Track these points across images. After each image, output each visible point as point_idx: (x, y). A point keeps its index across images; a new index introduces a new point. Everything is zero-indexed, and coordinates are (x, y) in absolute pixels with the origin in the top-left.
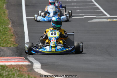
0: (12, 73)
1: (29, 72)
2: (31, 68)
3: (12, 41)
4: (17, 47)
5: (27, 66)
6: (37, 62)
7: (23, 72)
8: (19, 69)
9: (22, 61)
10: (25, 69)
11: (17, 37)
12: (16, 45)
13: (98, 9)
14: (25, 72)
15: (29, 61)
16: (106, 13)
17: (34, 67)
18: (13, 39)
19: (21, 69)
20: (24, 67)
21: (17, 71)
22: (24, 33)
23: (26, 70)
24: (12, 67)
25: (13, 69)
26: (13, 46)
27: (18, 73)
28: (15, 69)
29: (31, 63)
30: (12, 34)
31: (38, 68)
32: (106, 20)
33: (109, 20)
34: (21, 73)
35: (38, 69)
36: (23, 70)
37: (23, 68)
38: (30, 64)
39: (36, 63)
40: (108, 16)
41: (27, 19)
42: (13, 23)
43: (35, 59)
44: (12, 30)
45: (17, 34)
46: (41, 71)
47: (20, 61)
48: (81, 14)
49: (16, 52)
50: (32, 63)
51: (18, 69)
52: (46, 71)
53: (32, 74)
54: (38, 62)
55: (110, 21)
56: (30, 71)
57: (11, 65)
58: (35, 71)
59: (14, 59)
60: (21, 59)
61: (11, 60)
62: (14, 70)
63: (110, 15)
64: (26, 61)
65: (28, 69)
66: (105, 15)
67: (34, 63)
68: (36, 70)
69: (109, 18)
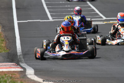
0: (4, 80)
1: (22, 79)
2: (24, 74)
3: (2, 46)
4: (8, 53)
5: (20, 73)
7: (16, 79)
8: (11, 75)
9: (14, 68)
10: (18, 75)
11: (7, 42)
12: (8, 51)
13: (93, 10)
14: (18, 79)
15: (22, 67)
16: (101, 15)
17: (27, 74)
18: (4, 44)
19: (13, 76)
20: (16, 73)
21: (9, 77)
24: (3, 74)
25: (4, 76)
26: (4, 52)
27: (10, 80)
28: (7, 75)
30: (3, 39)
31: (31, 75)
32: (102, 22)
33: (105, 23)
34: (13, 80)
36: (15, 76)
37: (15, 75)
38: (22, 70)
39: (29, 69)
40: (104, 18)
41: (18, 23)
42: (3, 27)
43: (28, 65)
44: (3, 35)
45: (7, 39)
46: (34, 77)
47: (12, 68)
49: (7, 58)
50: (25, 69)
51: (9, 76)
52: (39, 77)
53: (25, 81)
54: (31, 68)
55: (106, 24)
57: (3, 71)
58: (28, 78)
59: (5, 65)
60: (13, 65)
61: (2, 67)
62: (6, 77)
63: (106, 17)
64: (18, 68)
66: (101, 18)
67: (27, 69)
68: (29, 76)
69: (105, 20)
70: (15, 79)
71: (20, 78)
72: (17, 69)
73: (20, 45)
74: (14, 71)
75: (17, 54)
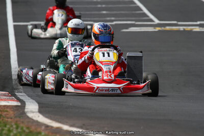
1: (18, 119)
2: (21, 111)
5: (15, 108)
6: (32, 100)
7: (8, 118)
9: (5, 100)
10: (11, 113)
13: (139, 9)
14: (11, 118)
15: (19, 100)
16: (152, 17)
17: (26, 110)
19: (4, 114)
20: (8, 110)
22: (8, 50)
23: (13, 115)
29: (21, 104)
31: (33, 112)
32: (153, 28)
33: (158, 29)
34: (3, 120)
35: (35, 114)
36: (7, 114)
37: (7, 111)
38: (19, 104)
39: (30, 102)
40: (157, 21)
41: (15, 26)
43: (29, 97)
46: (39, 116)
47: (2, 100)
48: (108, 19)
50: (23, 103)
52: (46, 117)
53: (23, 122)
54: (34, 101)
55: (159, 31)
56: (20, 118)
58: (28, 117)
60: (5, 95)
63: (160, 20)
64: (12, 100)
65: (16, 112)
66: (151, 20)
67: (27, 103)
68: (30, 115)
69: (158, 25)
70: (6, 119)
71: (15, 117)
72: (10, 102)
73: (17, 62)
74: (5, 106)
75: (11, 77)
